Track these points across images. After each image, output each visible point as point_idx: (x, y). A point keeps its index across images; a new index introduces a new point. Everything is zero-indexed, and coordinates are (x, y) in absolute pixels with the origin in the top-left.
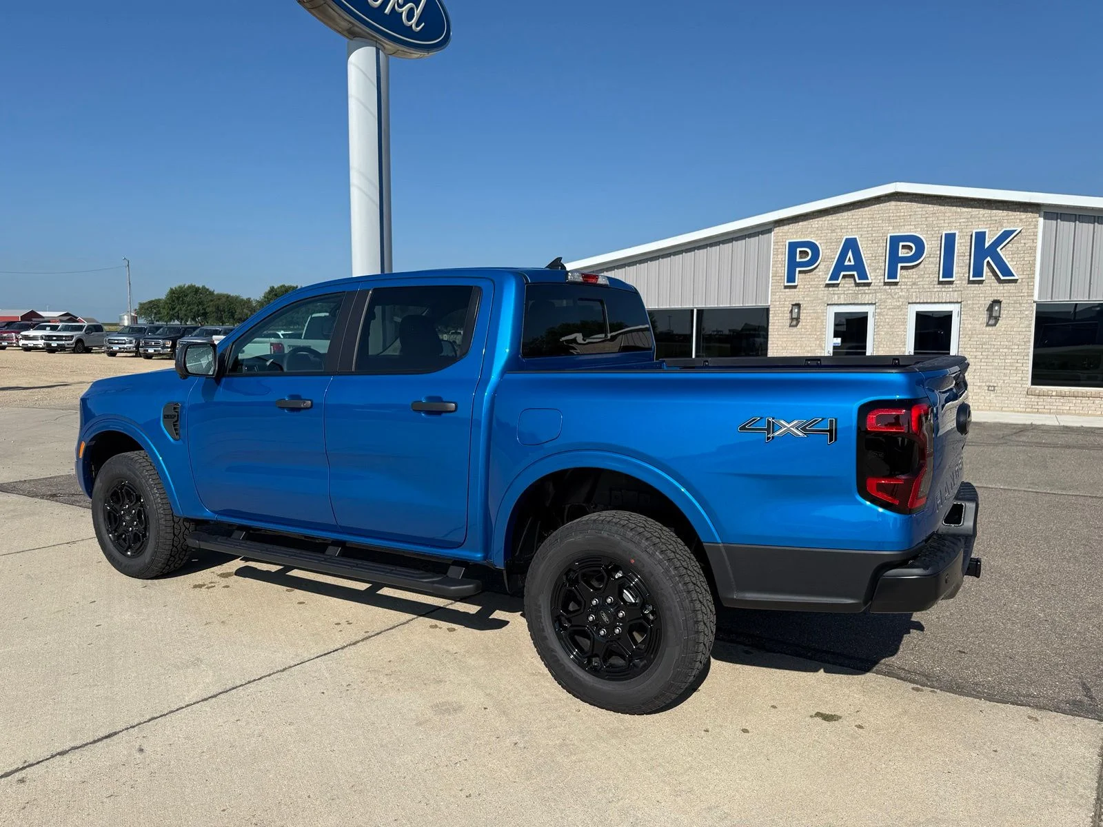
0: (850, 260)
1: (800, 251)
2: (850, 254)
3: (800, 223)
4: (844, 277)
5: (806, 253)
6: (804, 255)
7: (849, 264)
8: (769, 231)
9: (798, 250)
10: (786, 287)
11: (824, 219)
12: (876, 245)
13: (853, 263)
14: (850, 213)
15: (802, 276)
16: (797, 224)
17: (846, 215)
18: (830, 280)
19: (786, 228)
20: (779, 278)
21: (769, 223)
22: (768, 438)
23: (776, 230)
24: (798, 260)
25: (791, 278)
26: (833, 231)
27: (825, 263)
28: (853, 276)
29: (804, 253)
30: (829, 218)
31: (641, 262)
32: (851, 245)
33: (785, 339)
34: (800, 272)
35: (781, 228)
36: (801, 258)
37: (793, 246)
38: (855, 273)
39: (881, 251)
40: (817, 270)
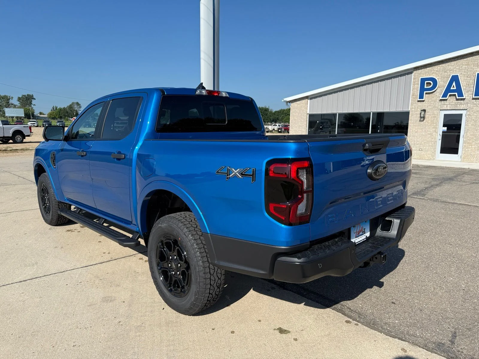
0: (454, 87)
1: (427, 83)
2: (454, 84)
3: (428, 68)
4: (450, 95)
5: (430, 84)
6: (429, 85)
7: (453, 89)
8: (411, 73)
9: (426, 82)
10: (418, 101)
11: (441, 65)
12: (469, 78)
13: (455, 88)
14: (455, 62)
15: (427, 95)
16: (426, 69)
17: (453, 63)
18: (442, 97)
19: (420, 71)
20: (415, 97)
21: (411, 69)
22: (227, 178)
23: (415, 72)
24: (425, 87)
25: (421, 96)
26: (445, 72)
27: (440, 89)
28: (455, 95)
29: (429, 84)
30: (444, 65)
31: (345, 90)
32: (455, 79)
33: (417, 128)
34: (426, 93)
35: (418, 71)
36: (427, 86)
37: (423, 80)
38: (456, 94)
39: (471, 81)
40: (436, 92)
